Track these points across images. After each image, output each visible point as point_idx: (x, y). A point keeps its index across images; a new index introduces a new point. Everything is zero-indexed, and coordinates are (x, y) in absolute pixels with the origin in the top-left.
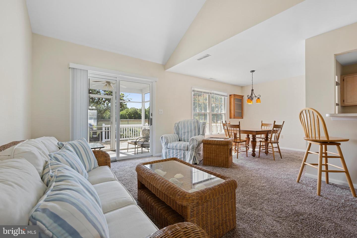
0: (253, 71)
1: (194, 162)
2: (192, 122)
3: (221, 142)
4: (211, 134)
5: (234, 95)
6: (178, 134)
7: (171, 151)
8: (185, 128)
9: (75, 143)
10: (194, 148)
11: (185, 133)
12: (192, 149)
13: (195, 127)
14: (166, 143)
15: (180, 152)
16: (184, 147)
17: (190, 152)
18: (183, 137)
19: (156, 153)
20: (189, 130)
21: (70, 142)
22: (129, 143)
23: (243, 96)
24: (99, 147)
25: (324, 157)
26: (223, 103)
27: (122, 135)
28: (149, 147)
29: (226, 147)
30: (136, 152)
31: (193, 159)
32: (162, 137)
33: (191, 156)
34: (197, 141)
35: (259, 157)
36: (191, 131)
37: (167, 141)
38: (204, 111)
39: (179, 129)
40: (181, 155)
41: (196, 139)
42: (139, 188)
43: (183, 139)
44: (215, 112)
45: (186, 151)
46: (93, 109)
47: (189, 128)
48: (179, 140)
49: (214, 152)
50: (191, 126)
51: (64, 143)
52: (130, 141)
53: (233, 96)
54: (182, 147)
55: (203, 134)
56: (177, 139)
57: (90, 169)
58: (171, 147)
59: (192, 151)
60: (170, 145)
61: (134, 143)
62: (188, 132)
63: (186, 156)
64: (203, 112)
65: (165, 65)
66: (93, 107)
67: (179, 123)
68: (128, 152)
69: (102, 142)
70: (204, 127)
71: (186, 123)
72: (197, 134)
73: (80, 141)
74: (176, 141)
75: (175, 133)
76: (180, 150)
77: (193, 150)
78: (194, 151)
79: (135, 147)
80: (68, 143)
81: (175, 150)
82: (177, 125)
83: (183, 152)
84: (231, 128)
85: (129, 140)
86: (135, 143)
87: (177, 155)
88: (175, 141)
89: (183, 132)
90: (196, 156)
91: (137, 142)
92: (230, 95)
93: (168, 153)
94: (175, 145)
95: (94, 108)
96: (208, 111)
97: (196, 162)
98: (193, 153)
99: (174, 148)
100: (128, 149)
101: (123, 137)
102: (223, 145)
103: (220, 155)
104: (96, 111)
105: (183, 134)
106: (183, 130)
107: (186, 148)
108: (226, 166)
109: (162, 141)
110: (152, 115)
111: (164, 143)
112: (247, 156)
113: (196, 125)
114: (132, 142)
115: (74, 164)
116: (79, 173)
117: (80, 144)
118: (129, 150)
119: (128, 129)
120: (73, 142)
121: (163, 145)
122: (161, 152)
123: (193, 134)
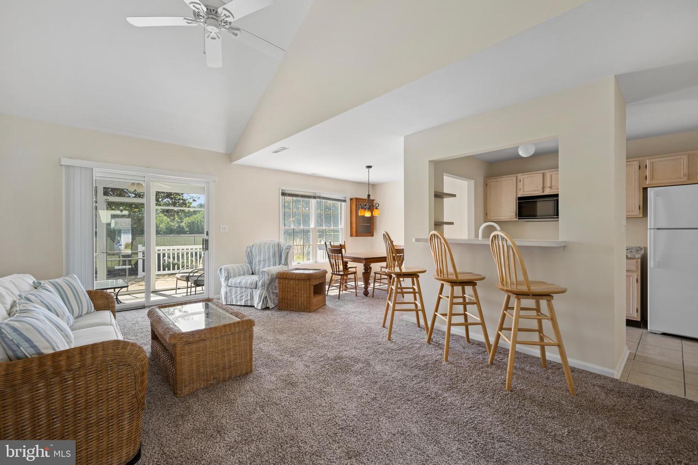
0: (369, 167)
1: (264, 306)
2: (271, 245)
3: (300, 276)
4: (316, 262)
5: (357, 199)
6: (251, 263)
7: (234, 290)
8: (260, 254)
9: (58, 282)
10: (264, 285)
11: (260, 261)
12: (262, 286)
13: (275, 252)
14: (227, 279)
15: (245, 291)
16: (251, 284)
17: (259, 291)
18: (257, 269)
19: (215, 295)
20: (267, 258)
21: (50, 280)
22: (178, 279)
23: (374, 200)
24: (119, 286)
25: (399, 293)
26: (339, 212)
27: (175, 264)
28: (204, 285)
29: (308, 283)
30: (189, 294)
31: (263, 300)
32: (221, 269)
33: (260, 297)
34: (268, 274)
35: (373, 296)
36: (269, 259)
37: (228, 276)
38: (303, 225)
39: (252, 255)
40: (247, 295)
41: (267, 272)
42: (153, 338)
43: (257, 271)
44: (324, 227)
45: (254, 290)
46: (123, 216)
47: (267, 254)
48: (251, 272)
49: (292, 290)
50: (269, 252)
51: (42, 282)
52: (178, 276)
53: (354, 201)
54: (248, 283)
55: (286, 264)
56: (248, 272)
57: (80, 314)
58: (233, 283)
59: (262, 289)
60: (232, 281)
61: (185, 279)
62: (264, 260)
63: (254, 297)
64: (302, 227)
65: (231, 155)
66: (124, 211)
67: (253, 246)
68: (176, 294)
69: (138, 277)
70: (288, 253)
71: (262, 247)
72: (277, 263)
73: (67, 279)
74: (246, 274)
75: (247, 262)
76: (246, 287)
77: (264, 288)
78: (266, 289)
79: (186, 285)
80: (49, 281)
81: (239, 289)
82: (249, 250)
83: (249, 291)
84: (332, 253)
85: (179, 273)
86: (187, 279)
87: (242, 296)
88: (244, 274)
89: (257, 260)
90: (268, 297)
91: (191, 276)
92: (351, 199)
93: (228, 293)
94: (239, 280)
95: (126, 213)
96: (312, 225)
97: (268, 306)
98: (263, 292)
99: (237, 285)
100: (176, 289)
101: (178, 268)
102: (304, 280)
103: (300, 295)
104: (129, 220)
105: (257, 263)
106: (258, 257)
107: (254, 286)
108: (308, 310)
109: (221, 274)
110: (207, 234)
111: (224, 279)
112: (356, 296)
113: (277, 250)
114: (182, 276)
115: (51, 306)
116: (58, 317)
117: (65, 282)
118: (178, 291)
119: (187, 253)
120: (57, 280)
121: (223, 280)
122: (219, 293)
123: (272, 263)
